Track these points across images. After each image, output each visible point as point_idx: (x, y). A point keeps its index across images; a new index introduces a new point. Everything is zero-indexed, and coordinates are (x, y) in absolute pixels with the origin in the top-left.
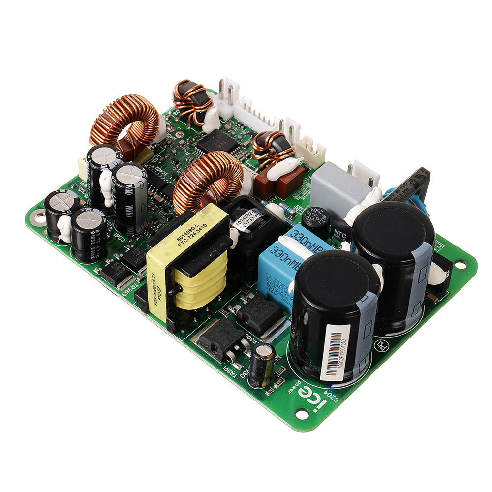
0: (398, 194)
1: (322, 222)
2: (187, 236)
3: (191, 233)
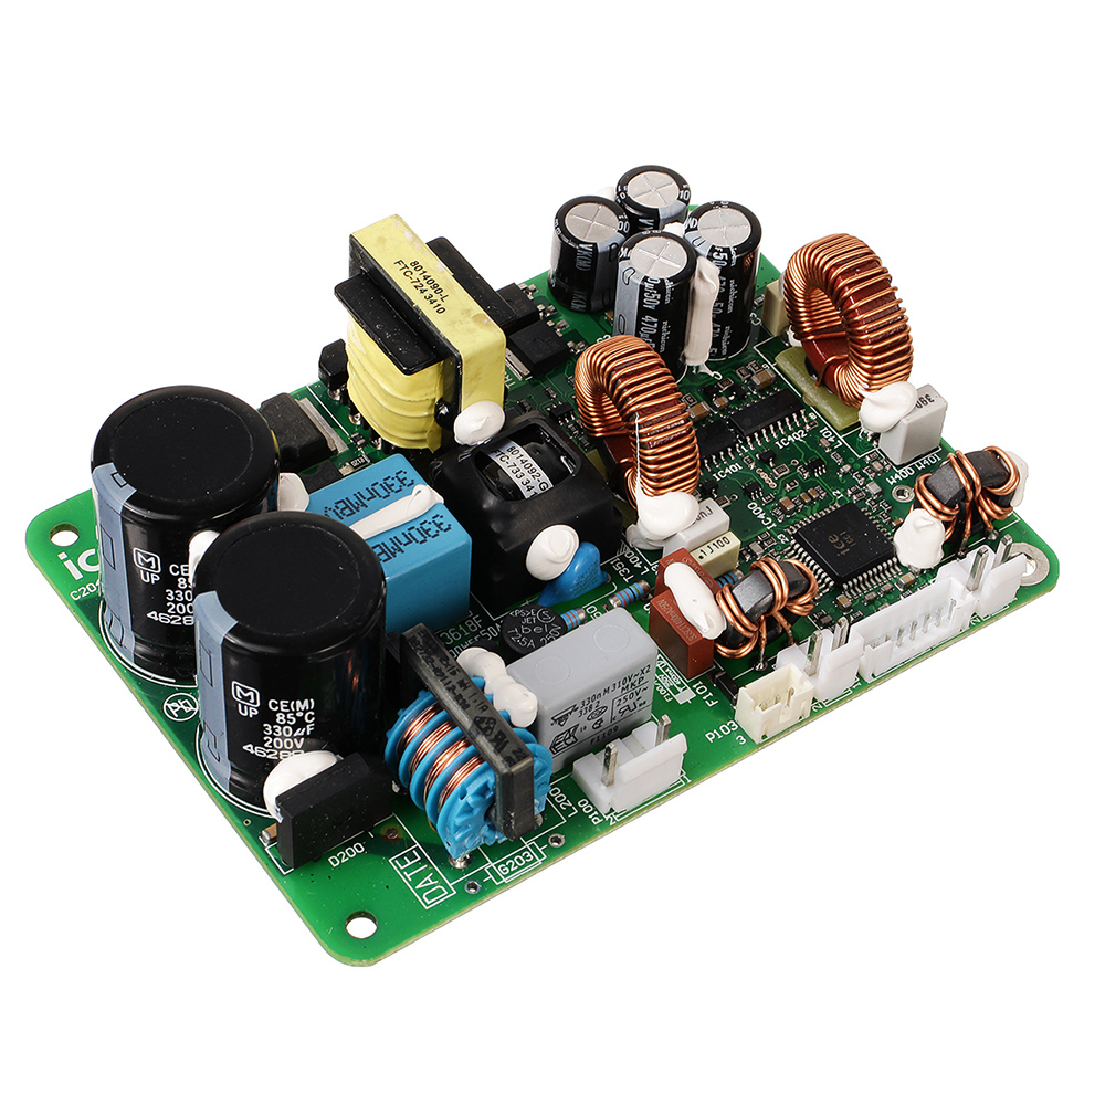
1: (514, 634)
2: (421, 278)
3: (426, 286)
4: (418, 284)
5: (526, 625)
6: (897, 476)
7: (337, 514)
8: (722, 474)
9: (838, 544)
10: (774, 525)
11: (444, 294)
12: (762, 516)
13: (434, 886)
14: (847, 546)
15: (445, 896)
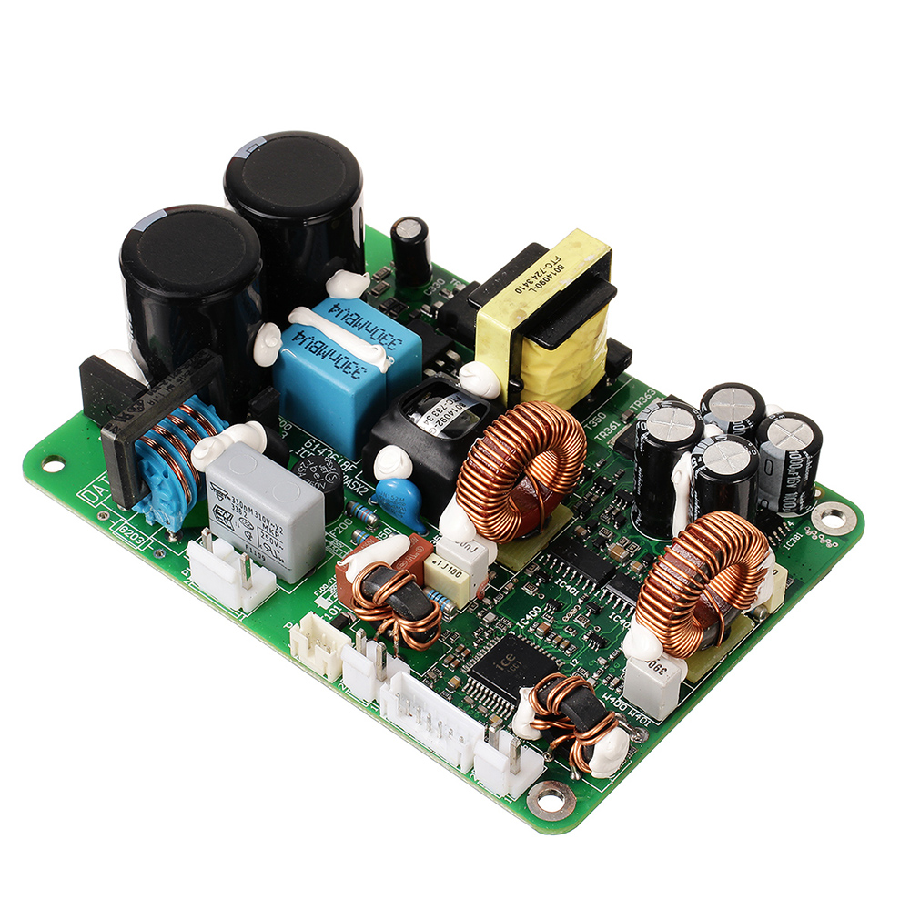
0: (170, 383)
2: (548, 274)
3: (540, 278)
4: (541, 273)
5: (319, 469)
6: (613, 699)
8: (563, 584)
9: (506, 661)
10: (522, 627)
11: (537, 289)
12: (528, 617)
13: (98, 494)
14: (508, 667)
15: (90, 503)
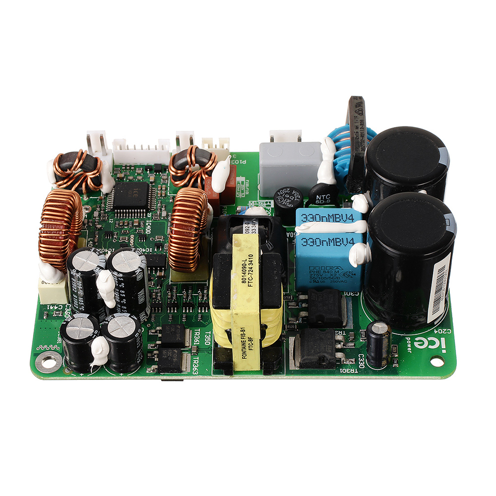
0: (359, 129)
1: (298, 198)
2: (247, 274)
3: (247, 269)
4: (251, 272)
5: (290, 200)
7: (343, 241)
8: (147, 250)
10: (147, 221)
11: (243, 263)
